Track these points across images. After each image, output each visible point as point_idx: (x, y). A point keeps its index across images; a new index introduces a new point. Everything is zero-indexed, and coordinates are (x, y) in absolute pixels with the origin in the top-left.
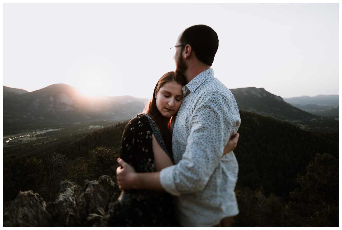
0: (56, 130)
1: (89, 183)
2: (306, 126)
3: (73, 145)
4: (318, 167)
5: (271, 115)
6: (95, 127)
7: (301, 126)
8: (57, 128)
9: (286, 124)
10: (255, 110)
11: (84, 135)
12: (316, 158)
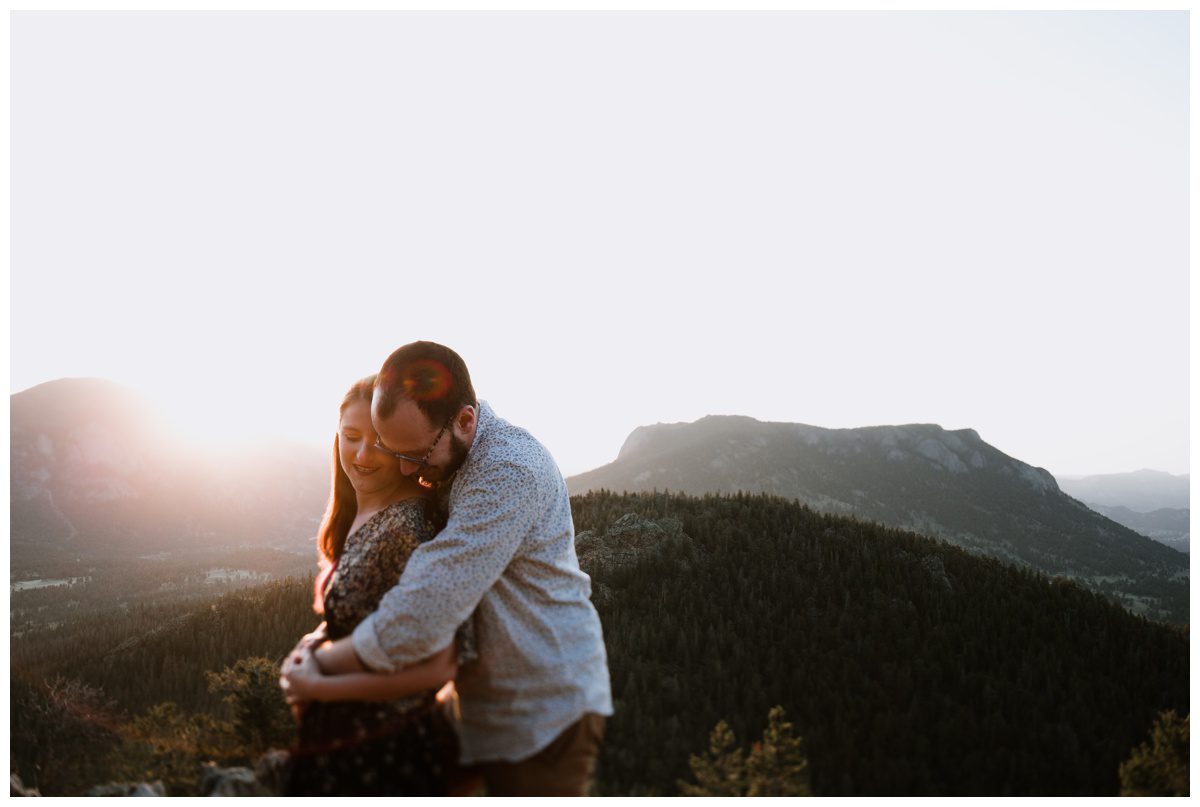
0: (57, 584)
1: (219, 777)
2: (1152, 602)
3: (131, 655)
4: (1168, 769)
5: (1005, 551)
6: (233, 578)
7: (1131, 602)
8: (63, 576)
9: (1067, 589)
10: (934, 527)
11: (183, 610)
12: (1158, 732)
